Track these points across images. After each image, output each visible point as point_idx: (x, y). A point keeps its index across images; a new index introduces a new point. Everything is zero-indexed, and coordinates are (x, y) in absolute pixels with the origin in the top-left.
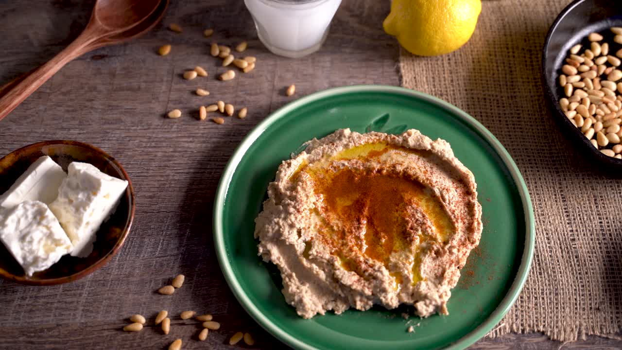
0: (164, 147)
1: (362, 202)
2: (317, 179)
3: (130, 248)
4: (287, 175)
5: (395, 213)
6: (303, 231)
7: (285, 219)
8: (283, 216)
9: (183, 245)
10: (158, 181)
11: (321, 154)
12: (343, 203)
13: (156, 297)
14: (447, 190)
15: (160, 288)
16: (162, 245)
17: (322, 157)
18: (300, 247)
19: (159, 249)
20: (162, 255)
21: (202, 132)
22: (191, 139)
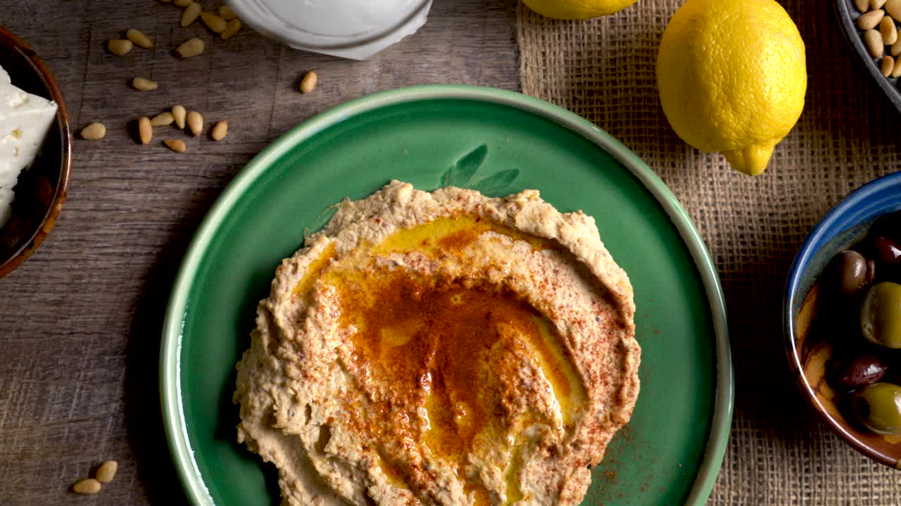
0: (77, 200)
1: (426, 341)
2: (346, 290)
3: (22, 404)
4: (291, 288)
5: (484, 363)
6: (314, 408)
7: (283, 386)
8: (278, 380)
9: (115, 398)
10: (69, 270)
11: (356, 239)
12: (392, 338)
13: (69, 498)
14: (579, 323)
15: (77, 482)
16: (79, 398)
17: (358, 244)
18: (310, 437)
19: (73, 406)
20: (80, 418)
21: (145, 168)
22: (126, 184)
